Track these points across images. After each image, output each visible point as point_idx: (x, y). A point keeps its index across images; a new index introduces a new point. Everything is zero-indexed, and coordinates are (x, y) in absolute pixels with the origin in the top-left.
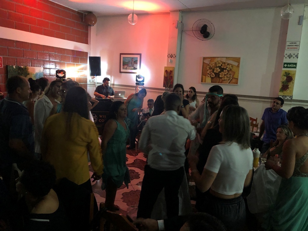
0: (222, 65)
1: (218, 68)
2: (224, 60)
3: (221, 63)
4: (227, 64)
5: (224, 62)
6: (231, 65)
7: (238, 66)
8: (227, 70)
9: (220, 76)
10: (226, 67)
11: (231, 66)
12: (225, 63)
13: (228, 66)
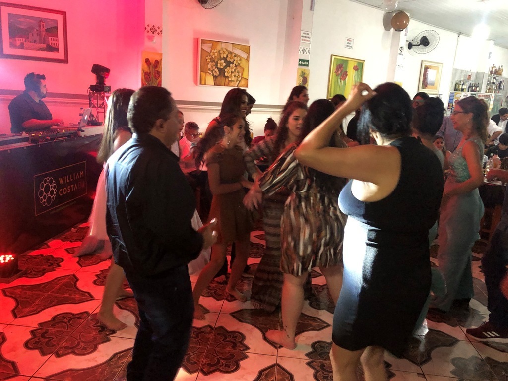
0: (227, 56)
1: (223, 61)
2: (230, 48)
3: (227, 53)
4: (234, 54)
5: (230, 52)
6: (239, 56)
7: (248, 59)
8: (234, 65)
9: (226, 74)
10: (233, 60)
13: (235, 58)
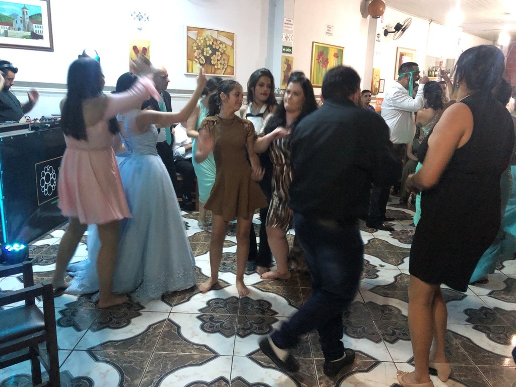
0: (213, 44)
1: (209, 48)
2: (215, 35)
3: (212, 40)
4: (219, 42)
6: (225, 43)
7: (233, 47)
8: (220, 53)
9: (212, 63)
10: (218, 47)
11: (224, 45)
12: (216, 40)
13: (221, 46)
